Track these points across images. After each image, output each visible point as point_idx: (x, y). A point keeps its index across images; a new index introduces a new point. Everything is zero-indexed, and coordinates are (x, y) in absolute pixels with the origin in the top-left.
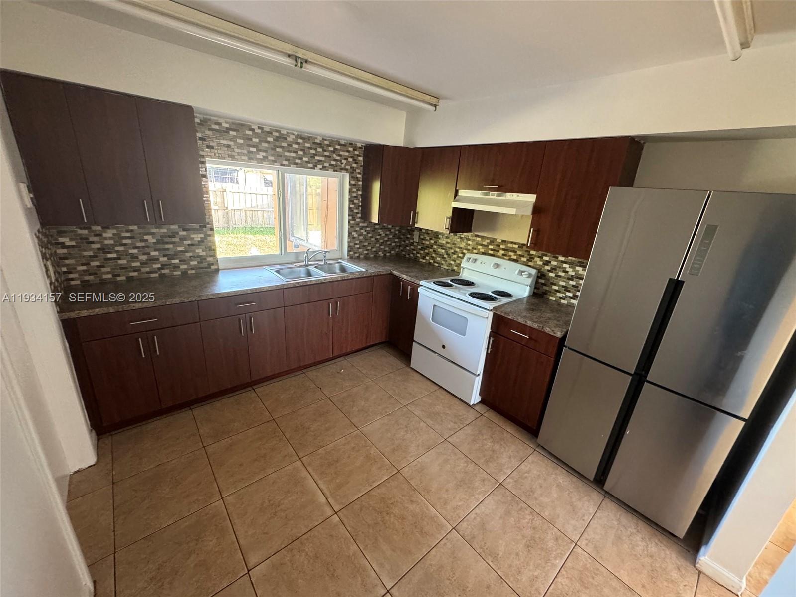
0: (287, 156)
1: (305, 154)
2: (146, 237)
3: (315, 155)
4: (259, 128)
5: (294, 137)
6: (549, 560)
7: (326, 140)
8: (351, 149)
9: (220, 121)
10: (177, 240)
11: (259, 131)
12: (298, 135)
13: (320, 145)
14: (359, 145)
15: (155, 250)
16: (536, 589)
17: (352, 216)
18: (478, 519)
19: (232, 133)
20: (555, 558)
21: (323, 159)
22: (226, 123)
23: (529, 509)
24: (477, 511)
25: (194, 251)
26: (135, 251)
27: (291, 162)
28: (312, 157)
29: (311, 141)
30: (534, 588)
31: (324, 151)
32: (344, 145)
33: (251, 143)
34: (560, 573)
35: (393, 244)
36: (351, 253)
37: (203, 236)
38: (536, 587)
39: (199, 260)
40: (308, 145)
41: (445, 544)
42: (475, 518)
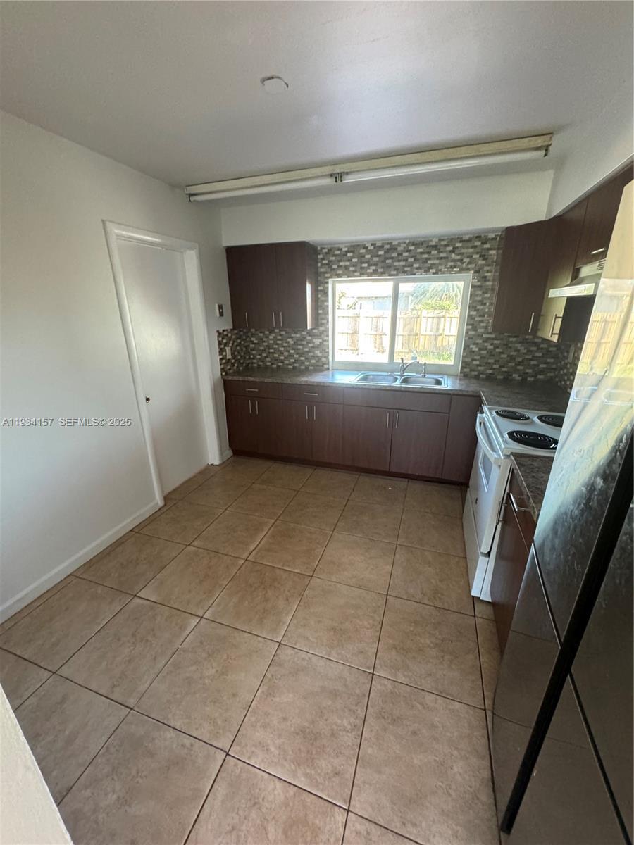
0: (396, 266)
1: (416, 260)
2: (289, 340)
3: (427, 259)
4: (372, 245)
5: (405, 245)
6: (299, 765)
7: (443, 240)
8: (478, 243)
9: (341, 246)
10: (305, 343)
11: (372, 247)
12: (409, 243)
13: (435, 247)
14: (492, 236)
15: (293, 349)
16: (253, 752)
17: (472, 325)
18: (305, 663)
19: (349, 255)
20: (306, 775)
21: (437, 262)
22: (346, 247)
23: (359, 723)
24: (314, 659)
25: (314, 353)
26: (282, 349)
27: (400, 271)
28: (423, 263)
29: (425, 245)
30: (253, 749)
31: (439, 252)
32: (470, 240)
33: (363, 260)
34: (287, 784)
35: (542, 366)
36: (467, 370)
37: (321, 341)
38: (256, 751)
39: (317, 359)
40: (420, 250)
41: (259, 642)
42: (303, 659)
